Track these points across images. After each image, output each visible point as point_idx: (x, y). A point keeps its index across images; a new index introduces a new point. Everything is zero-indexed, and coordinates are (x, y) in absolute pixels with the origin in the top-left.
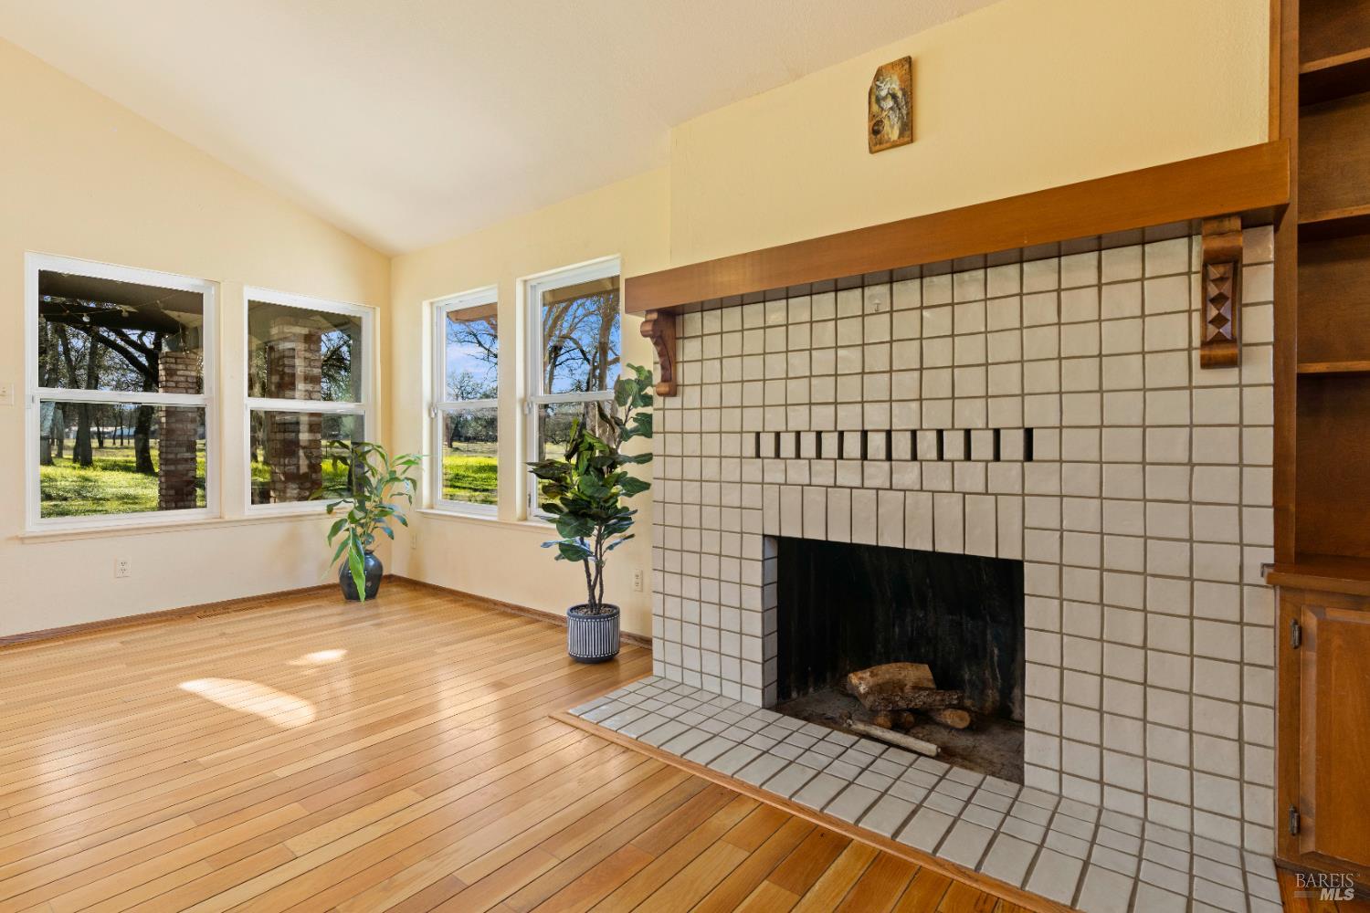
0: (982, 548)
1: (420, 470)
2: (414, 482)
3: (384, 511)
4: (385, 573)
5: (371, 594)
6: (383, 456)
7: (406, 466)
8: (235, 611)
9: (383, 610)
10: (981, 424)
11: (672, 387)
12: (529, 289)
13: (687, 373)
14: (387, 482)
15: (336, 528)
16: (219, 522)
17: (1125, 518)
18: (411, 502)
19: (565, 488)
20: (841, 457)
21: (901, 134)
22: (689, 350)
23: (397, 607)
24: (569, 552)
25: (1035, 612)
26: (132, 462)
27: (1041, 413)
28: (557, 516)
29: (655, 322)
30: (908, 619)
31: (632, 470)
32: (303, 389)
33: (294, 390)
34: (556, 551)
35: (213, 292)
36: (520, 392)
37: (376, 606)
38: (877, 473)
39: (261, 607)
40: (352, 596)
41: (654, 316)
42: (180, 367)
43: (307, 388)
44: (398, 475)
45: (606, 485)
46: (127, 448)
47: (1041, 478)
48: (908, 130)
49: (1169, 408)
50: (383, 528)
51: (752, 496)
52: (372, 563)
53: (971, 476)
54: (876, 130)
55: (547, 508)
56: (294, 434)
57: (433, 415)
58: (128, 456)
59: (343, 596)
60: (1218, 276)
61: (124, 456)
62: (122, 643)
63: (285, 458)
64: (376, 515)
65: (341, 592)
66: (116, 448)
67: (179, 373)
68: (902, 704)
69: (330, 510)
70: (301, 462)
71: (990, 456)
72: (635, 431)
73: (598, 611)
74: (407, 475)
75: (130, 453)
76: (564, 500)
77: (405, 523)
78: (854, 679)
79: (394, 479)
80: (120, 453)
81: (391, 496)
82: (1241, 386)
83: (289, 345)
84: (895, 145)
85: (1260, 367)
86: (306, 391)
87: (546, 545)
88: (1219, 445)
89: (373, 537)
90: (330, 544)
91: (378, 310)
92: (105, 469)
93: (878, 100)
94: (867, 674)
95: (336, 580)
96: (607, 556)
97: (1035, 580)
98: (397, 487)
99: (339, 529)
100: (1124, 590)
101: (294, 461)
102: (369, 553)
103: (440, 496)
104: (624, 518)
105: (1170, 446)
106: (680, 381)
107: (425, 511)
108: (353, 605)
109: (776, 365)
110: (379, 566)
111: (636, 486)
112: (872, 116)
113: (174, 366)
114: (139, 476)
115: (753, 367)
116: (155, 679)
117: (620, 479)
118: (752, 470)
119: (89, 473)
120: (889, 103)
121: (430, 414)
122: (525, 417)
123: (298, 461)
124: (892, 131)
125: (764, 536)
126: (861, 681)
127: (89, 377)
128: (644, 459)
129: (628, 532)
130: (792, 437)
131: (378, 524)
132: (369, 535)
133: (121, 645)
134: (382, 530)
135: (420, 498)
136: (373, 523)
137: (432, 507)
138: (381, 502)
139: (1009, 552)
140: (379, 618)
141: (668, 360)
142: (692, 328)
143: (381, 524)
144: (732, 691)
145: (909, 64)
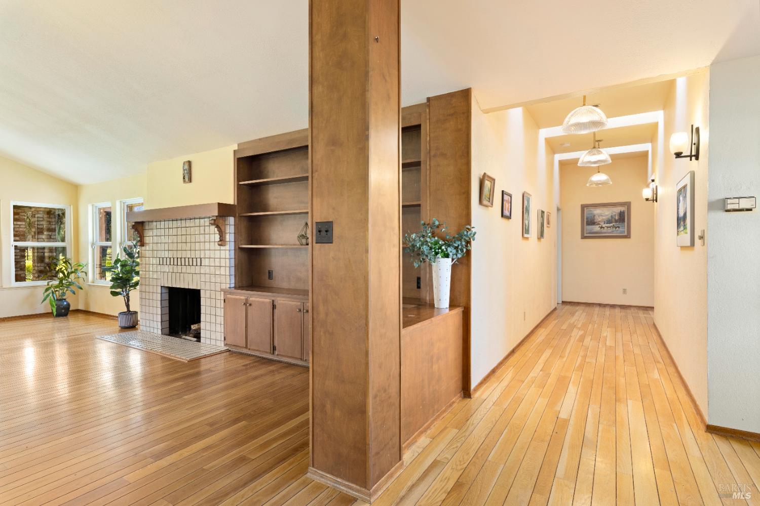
0: (194, 287)
2: (86, 273)
3: (71, 284)
4: (71, 308)
10: (194, 257)
11: (142, 244)
12: (122, 204)
13: (147, 240)
14: (71, 273)
17: (213, 279)
18: (84, 281)
20: (174, 265)
25: (202, 301)
27: (202, 255)
29: (134, 225)
36: (118, 241)
37: (68, 320)
41: (134, 223)
47: (203, 270)
48: (190, 180)
49: (217, 254)
51: (159, 275)
52: (65, 304)
53: (193, 269)
54: (184, 178)
71: (196, 265)
73: (129, 313)
77: (81, 289)
78: (192, 326)
82: (226, 250)
84: (187, 183)
85: (229, 246)
86: (48, 235)
91: (72, 206)
93: (184, 170)
94: (196, 325)
97: (202, 294)
99: (48, 290)
102: (65, 300)
103: (97, 279)
106: (144, 242)
107: (90, 284)
109: (163, 239)
110: (69, 305)
112: (183, 174)
115: (158, 239)
118: (159, 268)
120: (186, 172)
121: (92, 247)
122: (121, 249)
124: (187, 179)
125: (161, 287)
129: (136, 289)
130: (165, 259)
134: (70, 291)
137: (93, 282)
139: (198, 288)
141: (141, 236)
142: (147, 227)
143: (69, 289)
144: (155, 331)
145: (190, 163)
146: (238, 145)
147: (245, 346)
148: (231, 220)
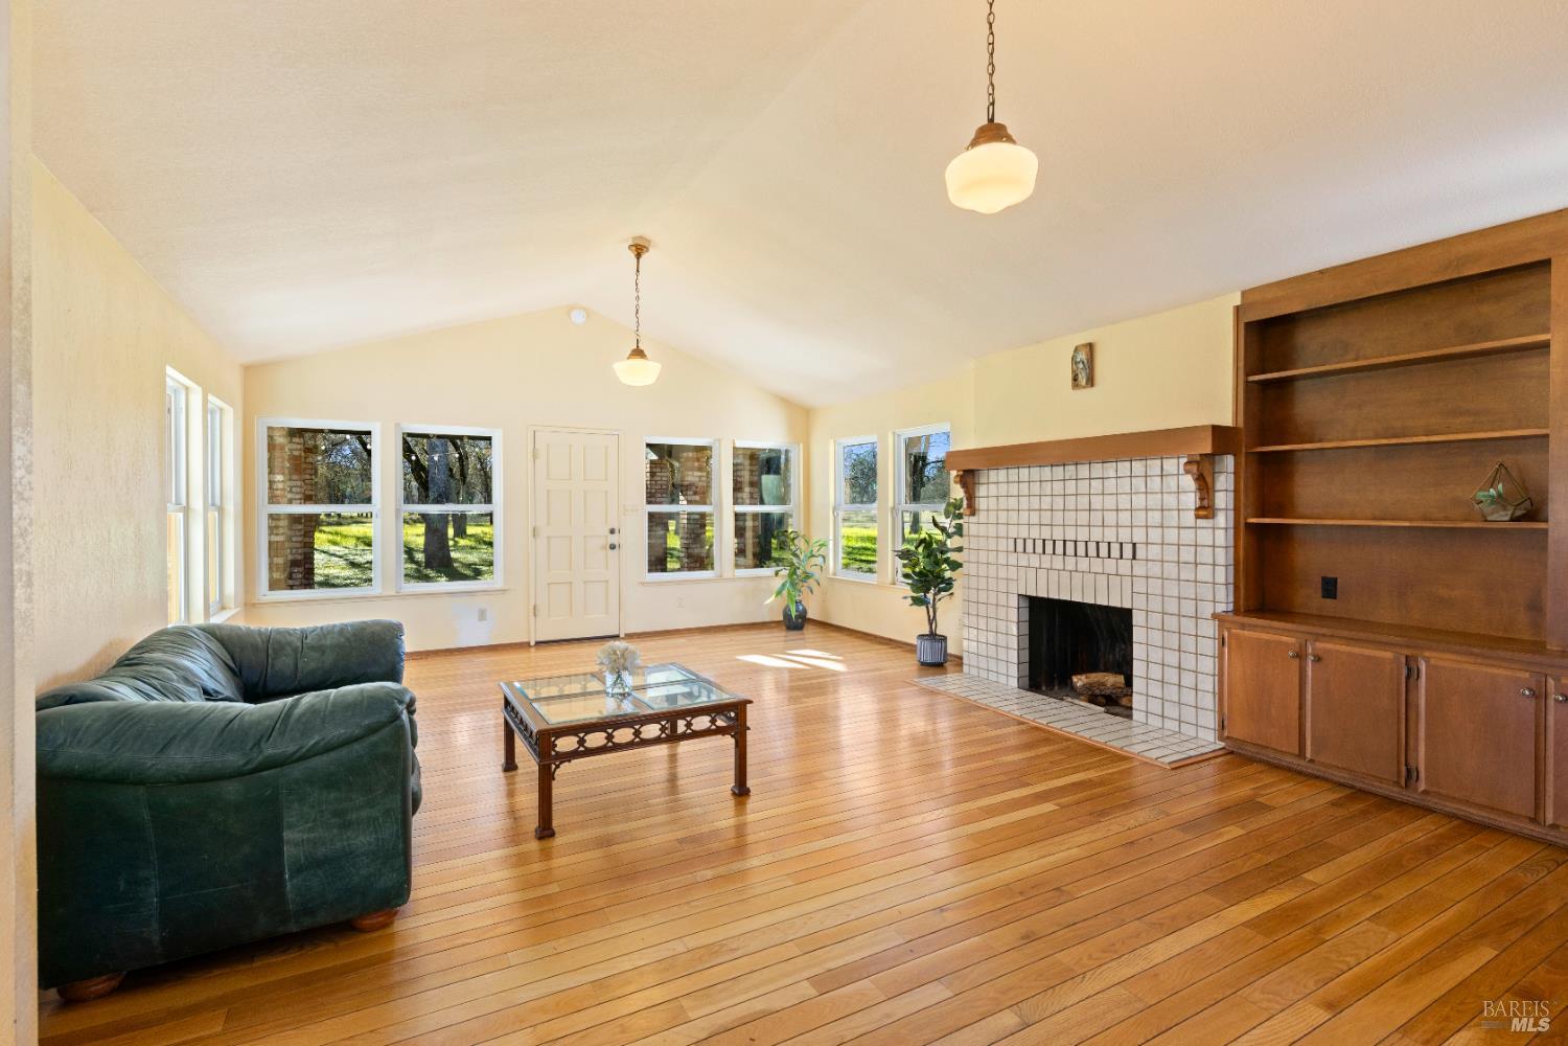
0: (1115, 603)
1: (828, 550)
2: (824, 557)
3: (808, 576)
4: (806, 615)
5: (801, 628)
6: (805, 542)
7: (818, 548)
9: (806, 638)
10: (1115, 540)
11: (973, 511)
13: (981, 504)
14: (809, 558)
15: (781, 587)
16: (721, 579)
17: (1172, 589)
18: (822, 570)
19: (914, 566)
20: (1054, 553)
21: (1087, 383)
22: (982, 491)
23: (815, 638)
24: (917, 601)
25: (1138, 634)
27: (1139, 536)
28: (910, 581)
29: (961, 476)
30: (1117, 650)
31: (953, 556)
33: (745, 492)
34: (910, 601)
35: (716, 447)
36: (891, 504)
37: (803, 636)
38: (1070, 562)
40: (790, 628)
41: (961, 473)
44: (815, 554)
45: (937, 563)
47: (1139, 569)
48: (1091, 382)
49: (1187, 536)
50: (806, 586)
51: (1013, 573)
52: (801, 608)
53: (1110, 565)
54: (1075, 379)
55: (906, 576)
57: (836, 514)
59: (785, 628)
60: (1189, 482)
64: (802, 578)
65: (784, 625)
68: (1097, 692)
69: (777, 574)
71: (1118, 556)
72: (954, 533)
73: (933, 637)
74: (820, 552)
76: (914, 572)
77: (819, 584)
78: (1075, 679)
79: (812, 556)
81: (812, 566)
82: (1214, 528)
84: (1084, 387)
85: (1222, 519)
87: (905, 598)
88: (1205, 555)
89: (801, 592)
90: (779, 598)
91: (801, 445)
93: (1076, 363)
94: (1083, 677)
95: (781, 618)
96: (938, 605)
97: (1138, 619)
98: (814, 561)
99: (783, 588)
100: (1172, 623)
102: (799, 603)
103: (840, 566)
104: (949, 583)
105: (1187, 555)
106: (977, 507)
107: (831, 576)
108: (791, 634)
109: (1024, 502)
110: (805, 611)
111: (955, 566)
112: (1073, 371)
115: (1013, 503)
117: (947, 561)
118: (1013, 559)
120: (1081, 366)
122: (893, 519)
124: (1083, 380)
125: (1019, 595)
126: (1079, 681)
128: (960, 549)
129: (951, 592)
130: (1032, 541)
132: (799, 591)
134: (806, 588)
135: (828, 568)
136: (801, 584)
137: (835, 574)
138: (805, 570)
139: (1128, 606)
141: (971, 497)
142: (983, 479)
143: (805, 584)
144: (1003, 679)
145: (1091, 347)
146: (1244, 294)
147: (1297, 752)
148: (1229, 461)
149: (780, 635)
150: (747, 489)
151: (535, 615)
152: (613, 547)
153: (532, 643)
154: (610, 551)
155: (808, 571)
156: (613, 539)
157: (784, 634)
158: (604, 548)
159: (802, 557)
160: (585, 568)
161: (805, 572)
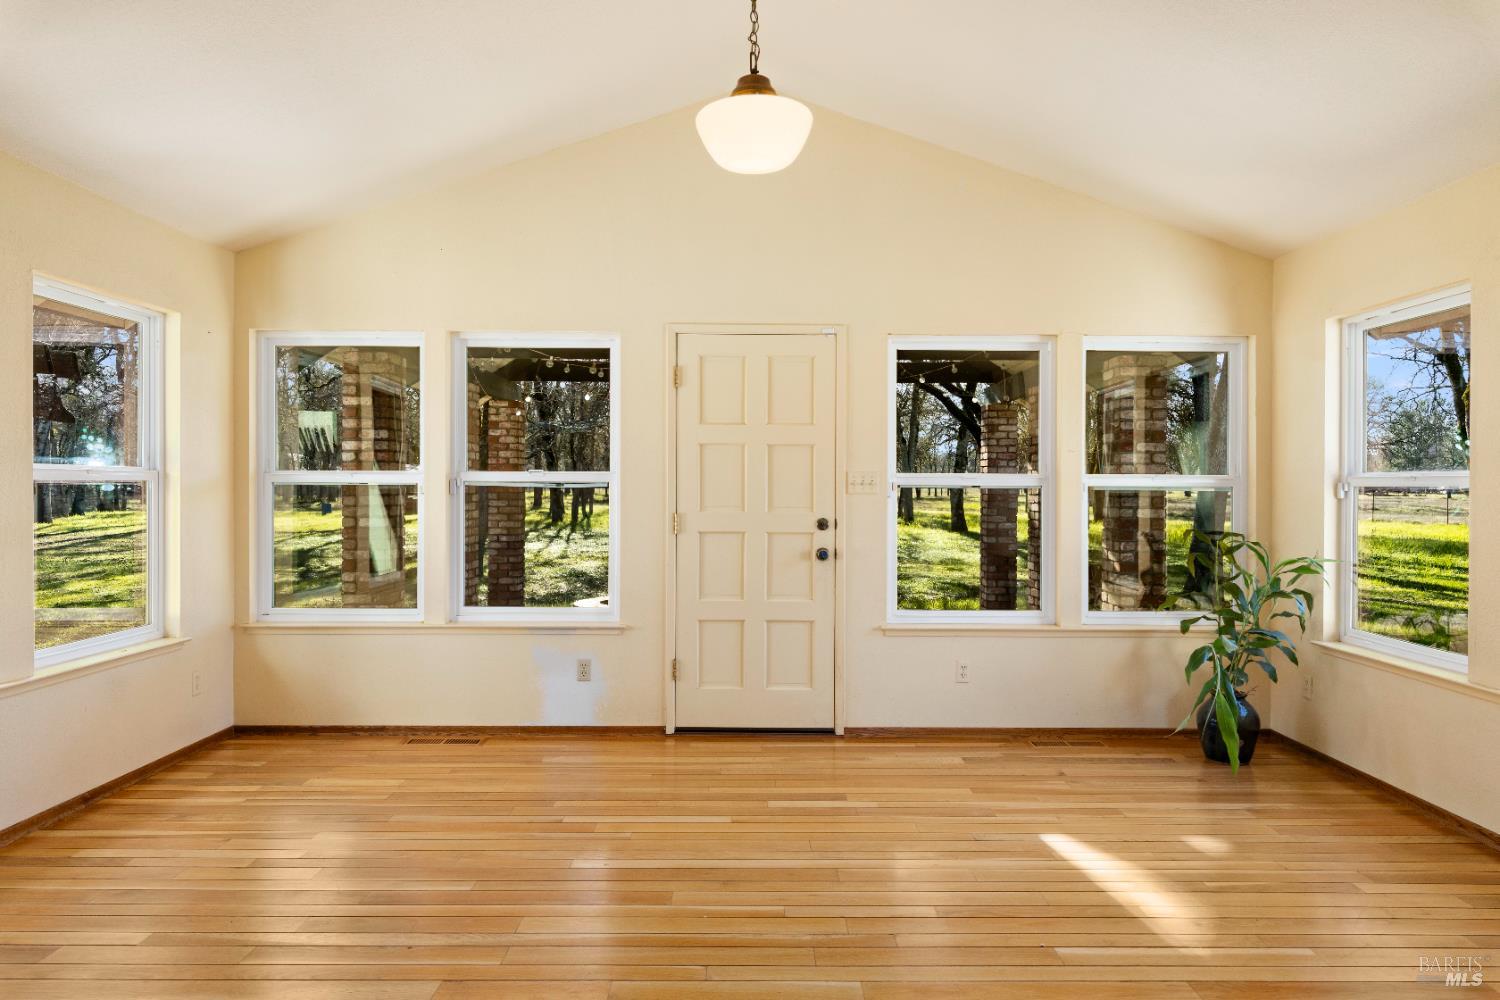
1: (1319, 582)
2: (1309, 598)
4: (1263, 726)
5: (1245, 758)
6: (1261, 557)
7: (1295, 574)
8: (1072, 744)
9: (1261, 787)
14: (1269, 597)
15: (1197, 659)
16: (1054, 631)
18: (1303, 627)
23: (1284, 789)
26: (948, 518)
32: (1143, 450)
33: (1132, 451)
35: (1049, 349)
37: (1250, 779)
39: (1099, 744)
40: (1216, 754)
42: (1003, 421)
43: (1149, 448)
44: (1283, 587)
46: (941, 499)
50: (1260, 663)
52: (1244, 713)
56: (1131, 511)
57: (1342, 495)
58: (942, 509)
59: (1201, 752)
61: (939, 509)
62: (964, 759)
63: (1120, 543)
64: (1249, 643)
65: (1199, 743)
66: (931, 499)
67: (1001, 428)
69: (1185, 626)
70: (1140, 548)
75: (944, 506)
77: (1294, 660)
79: (1277, 592)
80: (935, 506)
81: (1275, 615)
83: (1125, 392)
89: (1246, 675)
90: (1188, 681)
92: (925, 526)
98: (1281, 604)
99: (1201, 661)
101: (1131, 546)
102: (1241, 697)
103: (1353, 620)
107: (1325, 644)
108: (1217, 770)
110: (1254, 719)
113: (996, 421)
114: (955, 535)
116: (1000, 818)
119: (915, 530)
121: (1336, 494)
123: (1137, 545)
127: (911, 425)
131: (1252, 657)
132: (1241, 672)
133: (962, 762)
134: (1258, 666)
135: (1319, 623)
136: (1245, 655)
137: (1338, 639)
138: (1257, 624)
140: (1257, 801)
143: (1258, 657)
149: (1186, 773)
150: (1140, 446)
151: (675, 677)
152: (822, 555)
153: (670, 730)
154: (818, 564)
155: (1263, 626)
156: (824, 539)
157: (1196, 770)
158: (807, 556)
159: (1249, 594)
160: (769, 595)
161: (1256, 630)
